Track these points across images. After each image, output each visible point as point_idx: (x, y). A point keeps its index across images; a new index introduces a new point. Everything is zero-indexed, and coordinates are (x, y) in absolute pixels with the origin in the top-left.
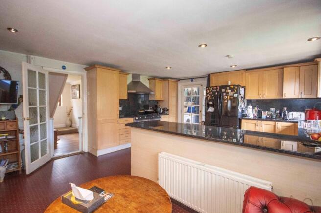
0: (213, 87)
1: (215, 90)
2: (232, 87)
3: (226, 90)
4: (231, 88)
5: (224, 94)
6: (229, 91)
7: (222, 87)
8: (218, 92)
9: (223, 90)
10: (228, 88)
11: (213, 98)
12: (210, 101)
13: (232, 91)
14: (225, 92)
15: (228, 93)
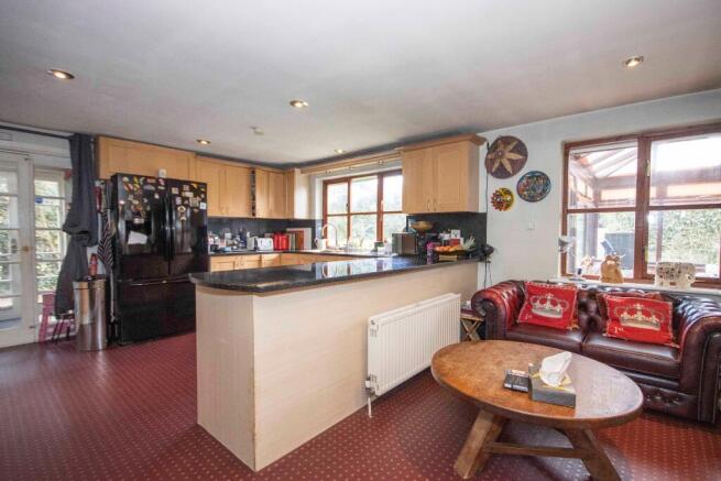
0: (147, 177)
1: (153, 188)
2: (195, 186)
3: (181, 190)
4: (192, 189)
5: (178, 201)
6: (189, 194)
7: (170, 183)
8: (160, 192)
9: (175, 191)
10: (186, 187)
11: (148, 208)
12: (138, 214)
13: (195, 196)
14: (179, 195)
15: (188, 198)
